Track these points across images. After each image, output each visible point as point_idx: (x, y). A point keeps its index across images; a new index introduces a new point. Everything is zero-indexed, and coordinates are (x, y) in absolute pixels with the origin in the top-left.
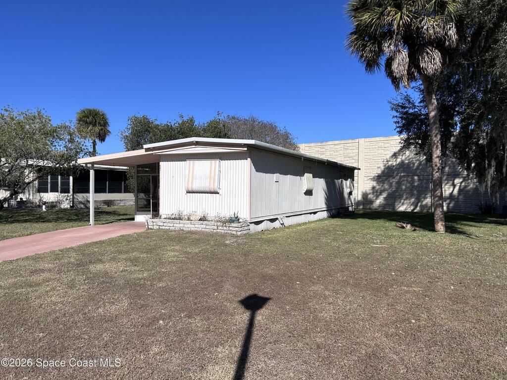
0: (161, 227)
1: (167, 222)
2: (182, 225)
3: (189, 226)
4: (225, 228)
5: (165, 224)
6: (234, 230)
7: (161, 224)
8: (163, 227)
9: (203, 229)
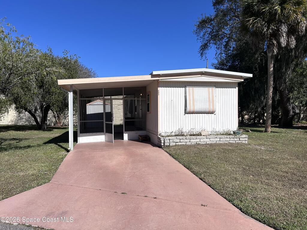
0: (177, 144)
1: (184, 138)
2: (199, 140)
3: (205, 140)
4: (236, 139)
5: (181, 141)
6: (243, 140)
7: (178, 141)
8: (180, 144)
9: (217, 142)
